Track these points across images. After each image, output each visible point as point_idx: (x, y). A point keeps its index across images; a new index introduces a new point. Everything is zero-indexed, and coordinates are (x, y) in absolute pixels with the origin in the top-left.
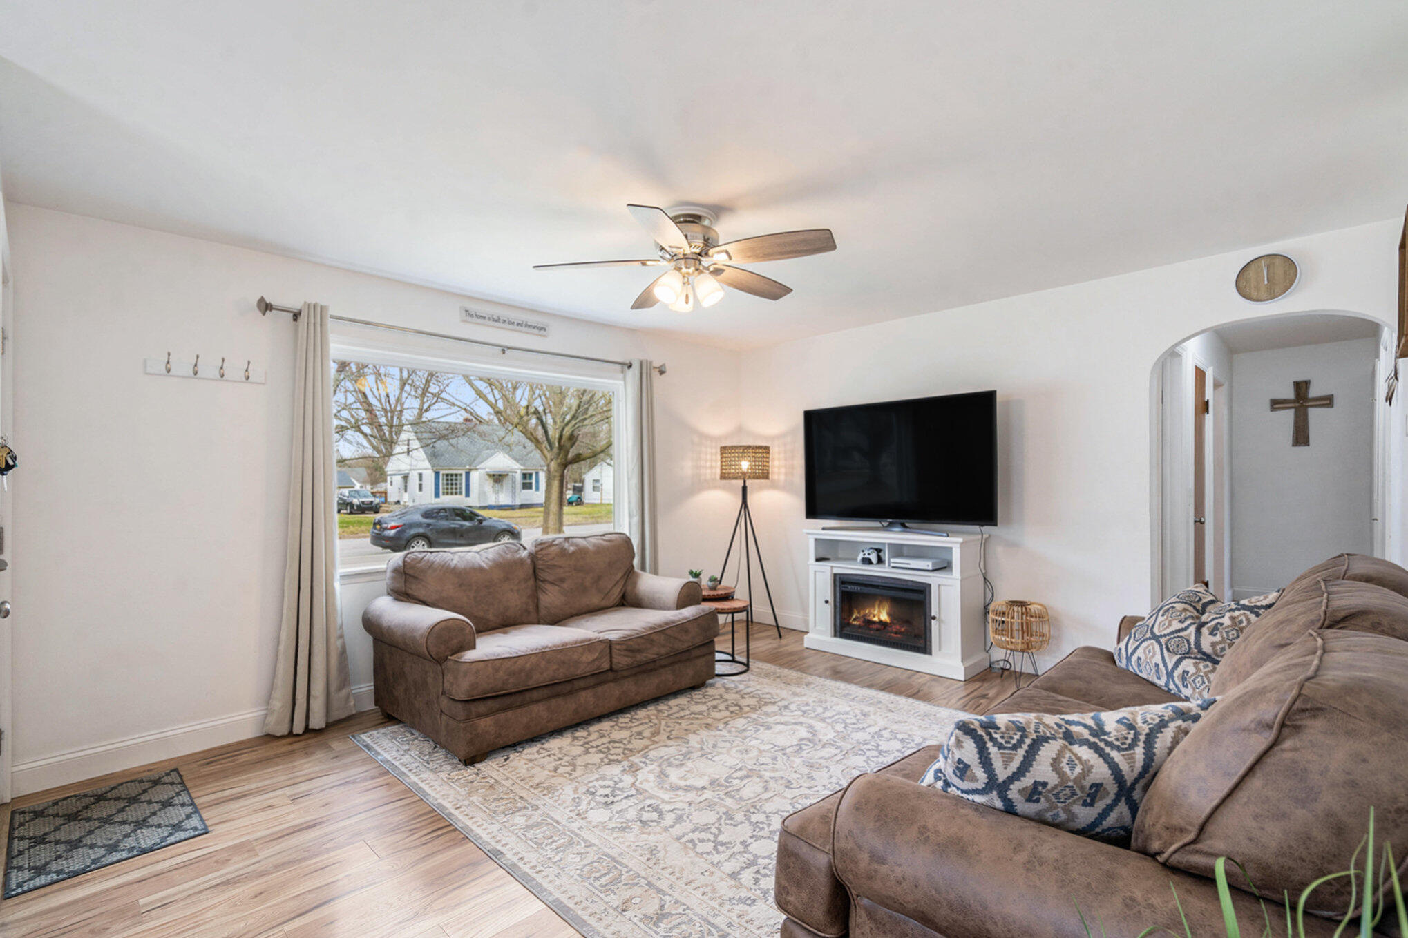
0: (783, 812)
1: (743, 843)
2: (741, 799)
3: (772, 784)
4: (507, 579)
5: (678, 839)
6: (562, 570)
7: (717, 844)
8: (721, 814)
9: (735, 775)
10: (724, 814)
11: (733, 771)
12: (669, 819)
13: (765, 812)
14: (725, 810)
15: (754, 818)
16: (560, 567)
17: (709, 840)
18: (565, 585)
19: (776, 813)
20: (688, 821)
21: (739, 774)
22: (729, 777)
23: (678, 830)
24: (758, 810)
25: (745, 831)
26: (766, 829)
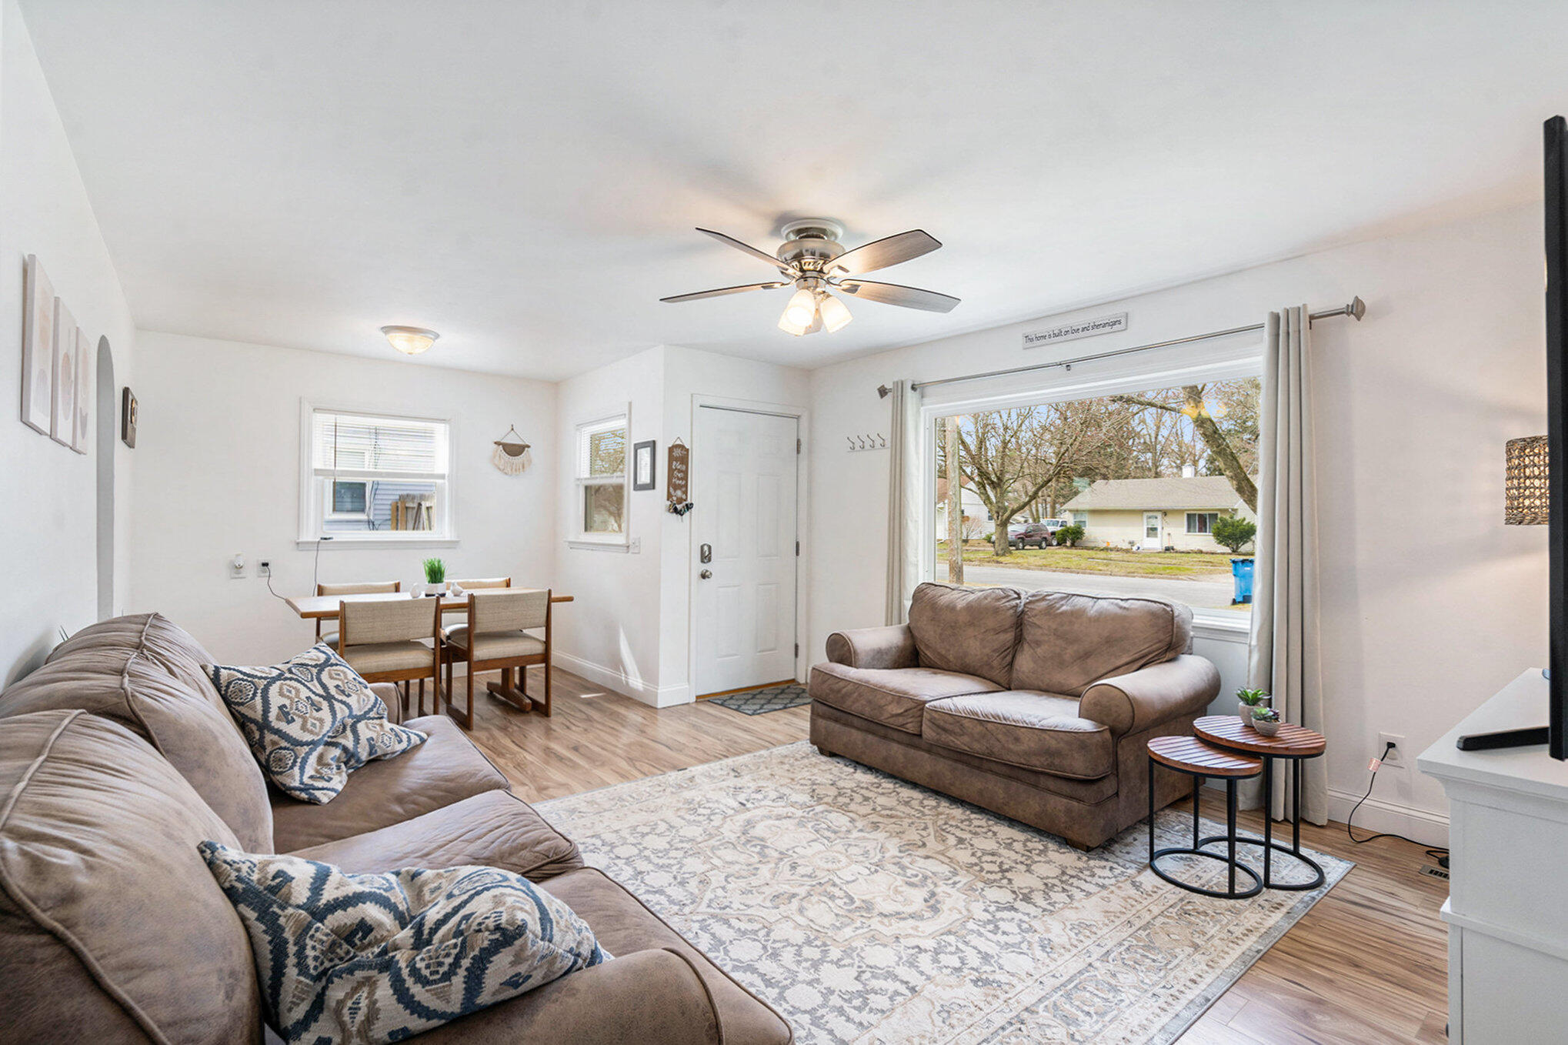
4: (971, 624)
6: (1040, 631)
16: (1039, 627)
18: (1039, 650)
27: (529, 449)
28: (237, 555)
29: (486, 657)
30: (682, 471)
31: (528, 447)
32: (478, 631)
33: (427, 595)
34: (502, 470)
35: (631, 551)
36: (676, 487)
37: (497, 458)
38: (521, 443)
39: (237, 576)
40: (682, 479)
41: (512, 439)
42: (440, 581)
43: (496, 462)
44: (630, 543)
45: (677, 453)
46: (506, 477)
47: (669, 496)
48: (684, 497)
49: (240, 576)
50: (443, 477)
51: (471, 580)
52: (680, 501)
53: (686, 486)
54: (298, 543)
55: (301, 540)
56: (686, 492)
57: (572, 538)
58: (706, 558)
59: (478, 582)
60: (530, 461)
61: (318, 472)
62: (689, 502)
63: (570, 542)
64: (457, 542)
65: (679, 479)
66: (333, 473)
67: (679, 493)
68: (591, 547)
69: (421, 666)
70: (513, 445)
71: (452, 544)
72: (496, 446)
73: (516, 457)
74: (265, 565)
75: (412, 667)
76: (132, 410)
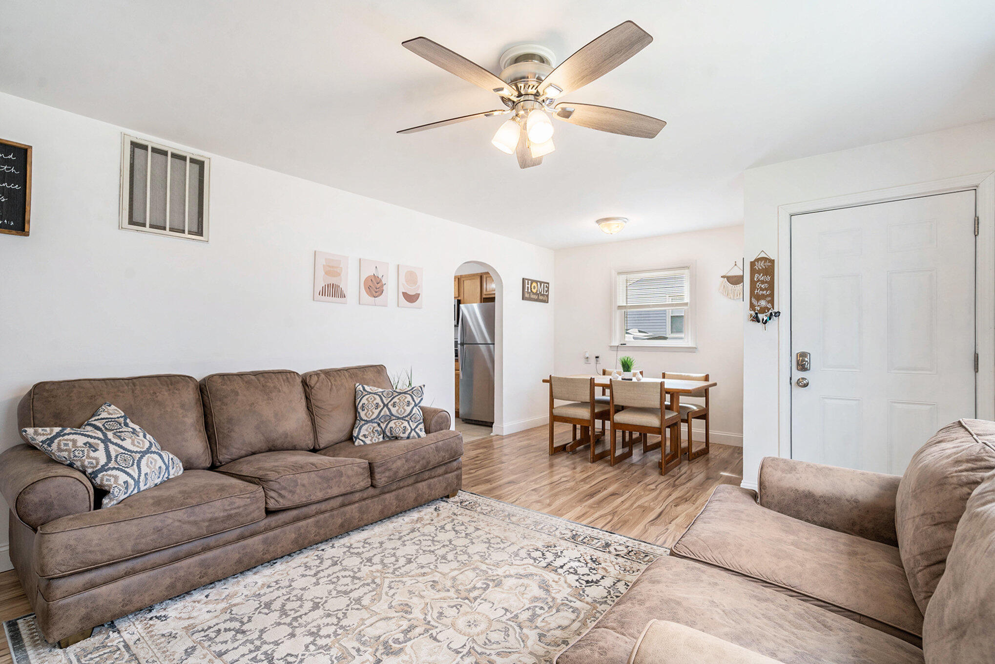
0: (445, 563)
1: (473, 543)
2: (474, 569)
3: (449, 583)
5: (513, 543)
7: (489, 542)
8: (489, 559)
9: (481, 591)
10: (486, 559)
11: (483, 596)
12: (523, 553)
13: (458, 561)
14: (486, 561)
15: (466, 557)
17: (494, 544)
19: (449, 561)
20: (510, 553)
21: (475, 593)
22: (485, 589)
23: (514, 548)
24: (462, 563)
25: (472, 550)
26: (458, 551)
28: (586, 352)
30: (766, 282)
33: (622, 379)
34: (728, 295)
36: (759, 298)
37: (722, 286)
40: (766, 289)
42: (630, 371)
43: (724, 290)
45: (760, 265)
47: (752, 307)
48: (769, 306)
49: (589, 362)
52: (763, 310)
53: (772, 295)
54: (611, 347)
55: (612, 345)
56: (772, 302)
58: (802, 366)
59: (687, 376)
61: (620, 307)
62: (776, 310)
64: (695, 348)
65: (762, 289)
66: (625, 307)
67: (763, 303)
69: (586, 418)
70: (735, 276)
71: (692, 350)
72: (722, 279)
73: (738, 285)
74: (597, 357)
75: (581, 418)
76: (532, 287)
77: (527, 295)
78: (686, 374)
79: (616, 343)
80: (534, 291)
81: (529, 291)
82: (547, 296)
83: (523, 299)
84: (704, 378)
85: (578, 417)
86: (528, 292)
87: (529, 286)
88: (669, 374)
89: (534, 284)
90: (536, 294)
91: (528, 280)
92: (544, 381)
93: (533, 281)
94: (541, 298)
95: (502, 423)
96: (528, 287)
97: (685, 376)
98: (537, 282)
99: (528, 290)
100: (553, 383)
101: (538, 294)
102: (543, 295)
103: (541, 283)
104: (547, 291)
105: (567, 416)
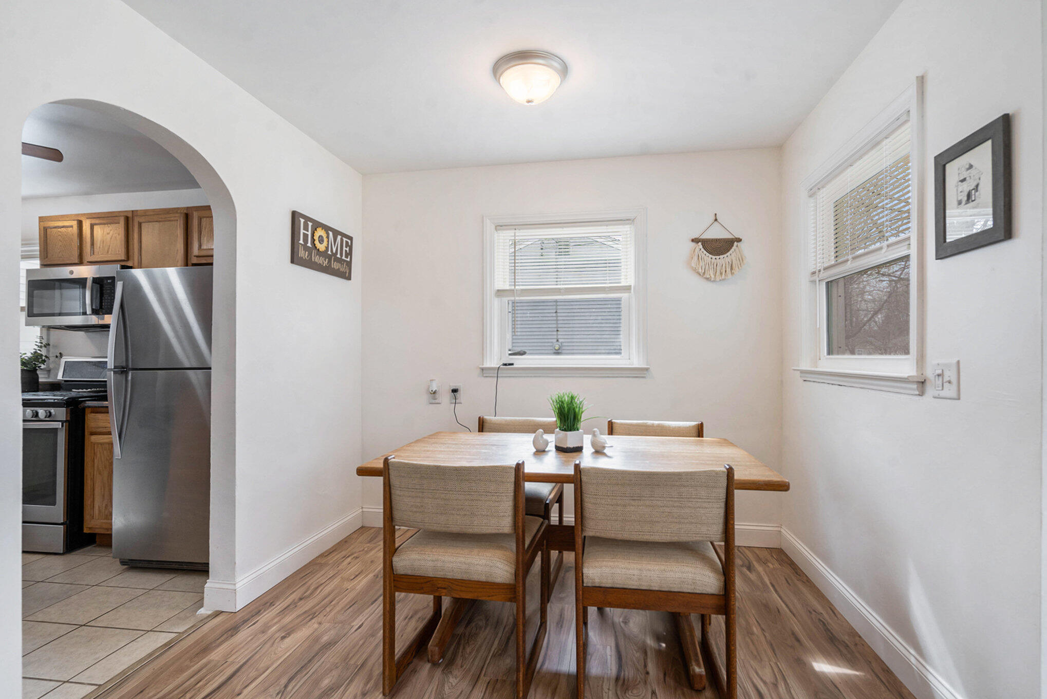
27: (739, 244)
28: (431, 381)
29: (608, 583)
31: (739, 240)
32: (589, 533)
34: (702, 275)
35: (930, 391)
37: (696, 258)
38: (730, 237)
39: (434, 401)
41: (716, 233)
42: (577, 429)
43: (693, 265)
44: (930, 373)
46: (709, 284)
49: (437, 401)
50: (627, 289)
51: (650, 422)
54: (483, 369)
55: (484, 366)
57: (805, 366)
59: (658, 426)
60: (741, 260)
61: (500, 293)
63: (803, 372)
64: (647, 369)
66: (511, 292)
68: (837, 380)
69: (499, 580)
70: (716, 240)
71: (640, 373)
72: (693, 244)
73: (721, 257)
74: (455, 391)
75: (483, 579)
76: (316, 238)
77: (302, 254)
78: (656, 422)
79: (493, 362)
80: (321, 247)
81: (309, 245)
82: (349, 264)
83: (292, 262)
84: (695, 432)
85: (475, 577)
86: (306, 248)
87: (309, 233)
88: (622, 424)
89: (320, 232)
90: (324, 254)
91: (307, 219)
92: (363, 472)
93: (317, 225)
94: (336, 265)
95: (233, 576)
96: (306, 236)
97: (653, 426)
98: (327, 228)
99: (306, 240)
100: (395, 481)
101: (329, 257)
102: (340, 261)
103: (336, 233)
104: (349, 254)
105: (440, 574)
